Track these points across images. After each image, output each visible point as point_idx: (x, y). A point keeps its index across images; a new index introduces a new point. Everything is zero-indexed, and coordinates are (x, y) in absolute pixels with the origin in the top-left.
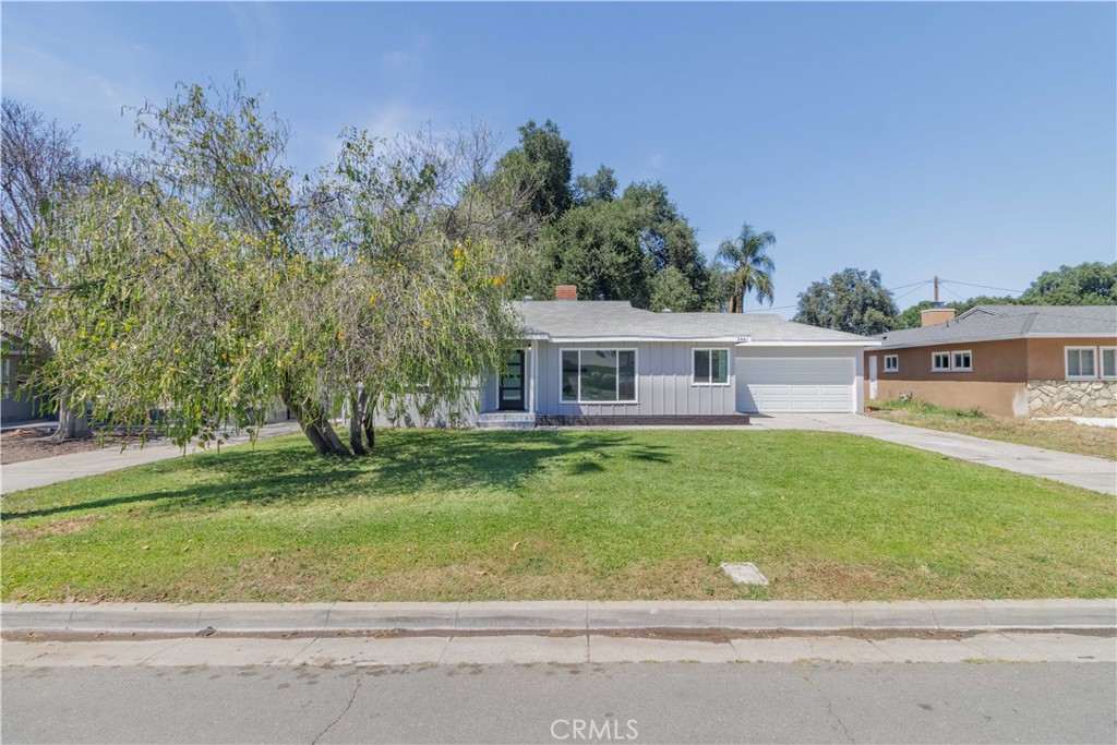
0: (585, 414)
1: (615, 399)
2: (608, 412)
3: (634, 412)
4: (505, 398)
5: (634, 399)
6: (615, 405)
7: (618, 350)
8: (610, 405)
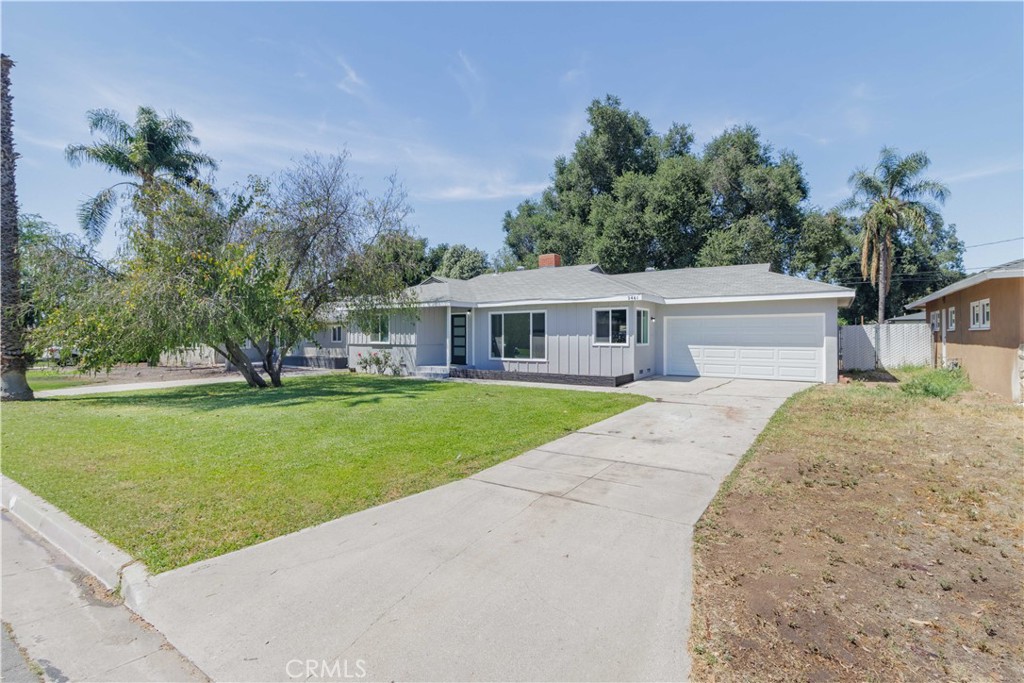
0: (507, 370)
1: (528, 356)
2: (523, 369)
3: (543, 370)
4: (456, 354)
5: (543, 357)
6: (529, 362)
7: (531, 312)
8: (525, 362)
